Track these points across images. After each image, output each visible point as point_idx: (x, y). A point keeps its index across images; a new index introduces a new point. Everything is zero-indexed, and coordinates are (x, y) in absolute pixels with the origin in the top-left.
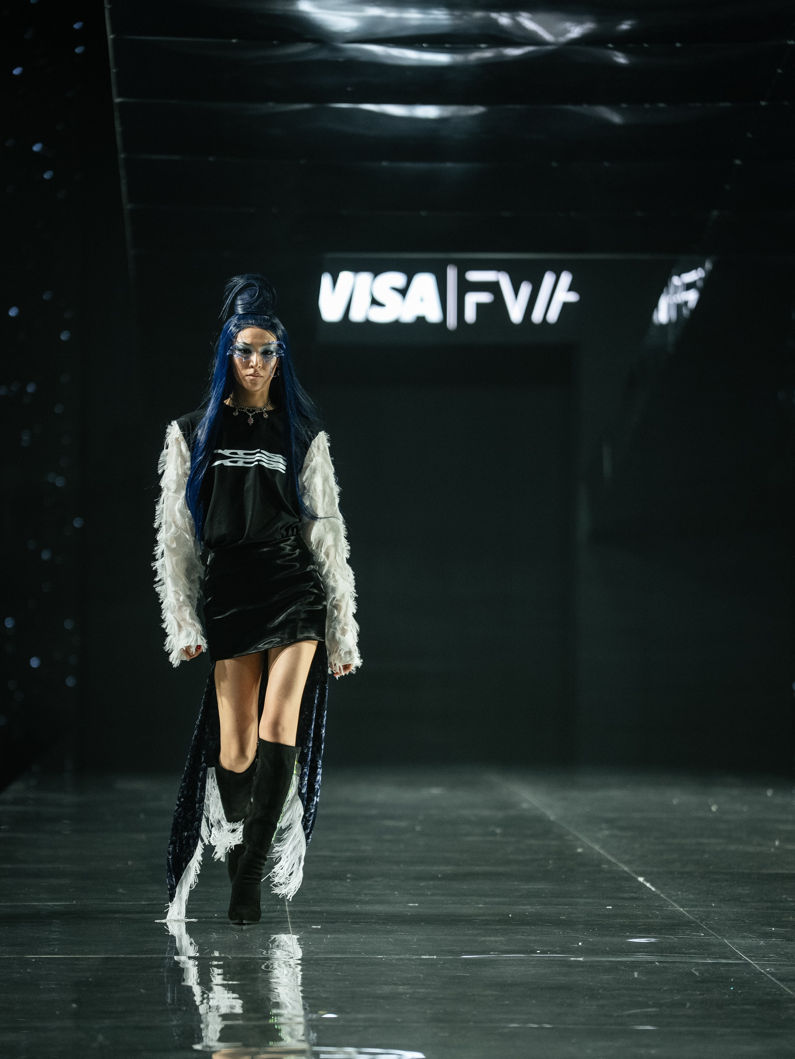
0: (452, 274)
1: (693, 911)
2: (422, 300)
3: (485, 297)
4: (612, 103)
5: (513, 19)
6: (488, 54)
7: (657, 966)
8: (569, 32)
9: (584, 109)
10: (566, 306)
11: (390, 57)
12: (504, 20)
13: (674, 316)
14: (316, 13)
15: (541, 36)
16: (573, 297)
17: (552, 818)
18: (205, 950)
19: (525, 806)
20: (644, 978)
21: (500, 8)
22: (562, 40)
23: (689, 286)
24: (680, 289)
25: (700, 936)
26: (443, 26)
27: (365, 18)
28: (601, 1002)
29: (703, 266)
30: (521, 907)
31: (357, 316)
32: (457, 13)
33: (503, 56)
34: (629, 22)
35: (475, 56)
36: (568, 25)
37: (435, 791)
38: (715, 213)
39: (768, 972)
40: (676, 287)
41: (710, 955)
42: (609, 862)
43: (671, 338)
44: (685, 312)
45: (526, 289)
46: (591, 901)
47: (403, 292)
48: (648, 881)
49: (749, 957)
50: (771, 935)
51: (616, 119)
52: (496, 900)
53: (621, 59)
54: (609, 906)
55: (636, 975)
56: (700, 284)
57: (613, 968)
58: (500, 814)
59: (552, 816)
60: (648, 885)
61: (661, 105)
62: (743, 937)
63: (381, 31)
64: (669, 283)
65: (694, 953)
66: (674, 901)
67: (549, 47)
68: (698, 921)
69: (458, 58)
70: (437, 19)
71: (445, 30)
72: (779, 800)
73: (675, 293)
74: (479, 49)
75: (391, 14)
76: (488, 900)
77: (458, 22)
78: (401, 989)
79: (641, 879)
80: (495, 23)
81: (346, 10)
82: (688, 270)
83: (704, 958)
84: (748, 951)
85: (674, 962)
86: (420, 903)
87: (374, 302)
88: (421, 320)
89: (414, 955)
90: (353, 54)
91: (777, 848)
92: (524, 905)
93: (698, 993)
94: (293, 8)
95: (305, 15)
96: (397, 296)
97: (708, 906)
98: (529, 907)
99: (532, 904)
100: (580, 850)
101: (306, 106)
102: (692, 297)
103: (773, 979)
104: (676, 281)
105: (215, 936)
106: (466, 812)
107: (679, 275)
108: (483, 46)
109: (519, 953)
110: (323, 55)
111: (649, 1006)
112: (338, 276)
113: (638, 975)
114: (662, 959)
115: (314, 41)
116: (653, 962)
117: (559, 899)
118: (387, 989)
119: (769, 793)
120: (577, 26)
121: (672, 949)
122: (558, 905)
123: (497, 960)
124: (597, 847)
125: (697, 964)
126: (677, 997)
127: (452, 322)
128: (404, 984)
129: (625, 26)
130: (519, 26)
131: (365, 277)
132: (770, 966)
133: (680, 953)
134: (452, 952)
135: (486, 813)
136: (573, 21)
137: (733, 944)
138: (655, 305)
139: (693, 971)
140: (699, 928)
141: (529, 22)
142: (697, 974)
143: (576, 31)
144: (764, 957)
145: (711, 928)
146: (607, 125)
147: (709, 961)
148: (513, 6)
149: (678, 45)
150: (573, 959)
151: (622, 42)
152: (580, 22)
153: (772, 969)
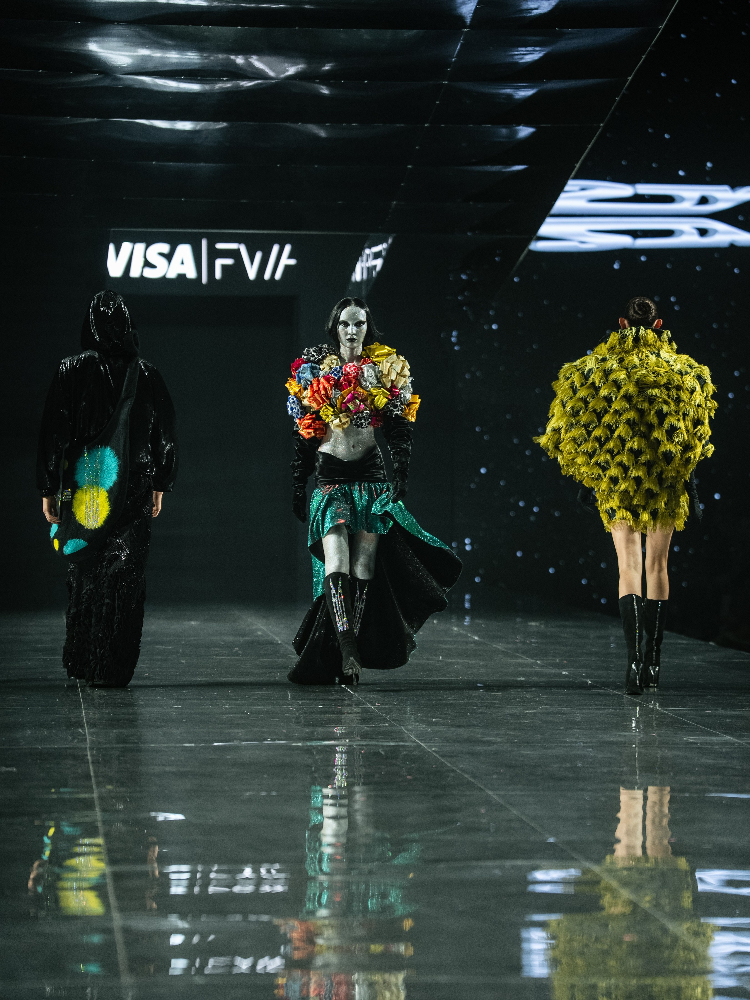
0: (204, 243)
1: (381, 708)
2: (183, 263)
3: (229, 262)
4: (319, 122)
5: (246, 59)
6: (228, 85)
7: (355, 748)
8: (288, 71)
9: (299, 126)
10: (287, 268)
11: (157, 85)
12: (240, 60)
13: (365, 276)
14: (100, 52)
15: (266, 73)
16: (292, 262)
17: (280, 642)
18: (21, 742)
19: (259, 633)
21: (237, 52)
22: (282, 76)
23: (377, 256)
24: (371, 257)
25: (386, 726)
26: (196, 64)
27: (138, 56)
29: (386, 241)
30: (257, 707)
31: (135, 273)
32: (205, 55)
33: (239, 87)
34: (330, 65)
35: (218, 86)
36: (286, 65)
37: (193, 623)
38: (395, 203)
39: (434, 751)
40: (368, 256)
41: (393, 739)
43: (364, 293)
44: (374, 273)
45: (259, 256)
46: (308, 702)
47: (169, 257)
48: (348, 688)
49: (421, 740)
50: (436, 724)
51: (323, 134)
52: (238, 702)
53: (325, 91)
54: (320, 705)
56: (384, 253)
57: (323, 750)
58: (242, 640)
59: (278, 640)
61: (355, 124)
62: (417, 726)
63: (150, 66)
64: (363, 253)
65: (381, 738)
66: (368, 701)
67: (273, 81)
68: (384, 715)
69: (207, 87)
70: (191, 59)
71: (197, 67)
72: (442, 627)
73: (368, 261)
74: (223, 80)
75: (157, 54)
76: (232, 702)
77: (206, 61)
78: (168, 769)
80: (234, 63)
81: (124, 51)
82: (376, 245)
83: (389, 742)
84: (420, 736)
85: (366, 745)
86: (182, 706)
87: (147, 264)
88: (182, 277)
89: (177, 743)
90: (130, 82)
91: (441, 661)
92: (259, 705)
93: (384, 767)
94: (84, 48)
95: (93, 53)
96: (164, 261)
97: (391, 704)
98: (262, 707)
99: (263, 705)
101: (95, 119)
102: (379, 263)
103: (437, 756)
104: (367, 251)
105: (28, 732)
106: (216, 639)
107: (370, 247)
108: (225, 79)
109: (254, 741)
110: (106, 83)
112: (121, 245)
114: (358, 743)
115: (100, 73)
117: (284, 701)
118: (158, 769)
119: (435, 622)
120: (292, 66)
121: (365, 736)
122: (284, 705)
123: (238, 746)
125: (383, 746)
126: (369, 770)
127: (204, 280)
128: (170, 765)
129: (327, 67)
130: (251, 65)
131: (140, 247)
132: (435, 746)
133: (371, 739)
134: (205, 741)
135: (231, 639)
136: (290, 63)
137: (409, 731)
138: (353, 269)
139: (380, 750)
140: (385, 720)
141: (257, 63)
142: (383, 753)
143: (292, 70)
144: (430, 740)
145: (393, 720)
146: (317, 138)
147: (392, 744)
148: (246, 51)
149: (366, 82)
150: (294, 744)
151: (325, 79)
152: (296, 64)
153: (437, 749)
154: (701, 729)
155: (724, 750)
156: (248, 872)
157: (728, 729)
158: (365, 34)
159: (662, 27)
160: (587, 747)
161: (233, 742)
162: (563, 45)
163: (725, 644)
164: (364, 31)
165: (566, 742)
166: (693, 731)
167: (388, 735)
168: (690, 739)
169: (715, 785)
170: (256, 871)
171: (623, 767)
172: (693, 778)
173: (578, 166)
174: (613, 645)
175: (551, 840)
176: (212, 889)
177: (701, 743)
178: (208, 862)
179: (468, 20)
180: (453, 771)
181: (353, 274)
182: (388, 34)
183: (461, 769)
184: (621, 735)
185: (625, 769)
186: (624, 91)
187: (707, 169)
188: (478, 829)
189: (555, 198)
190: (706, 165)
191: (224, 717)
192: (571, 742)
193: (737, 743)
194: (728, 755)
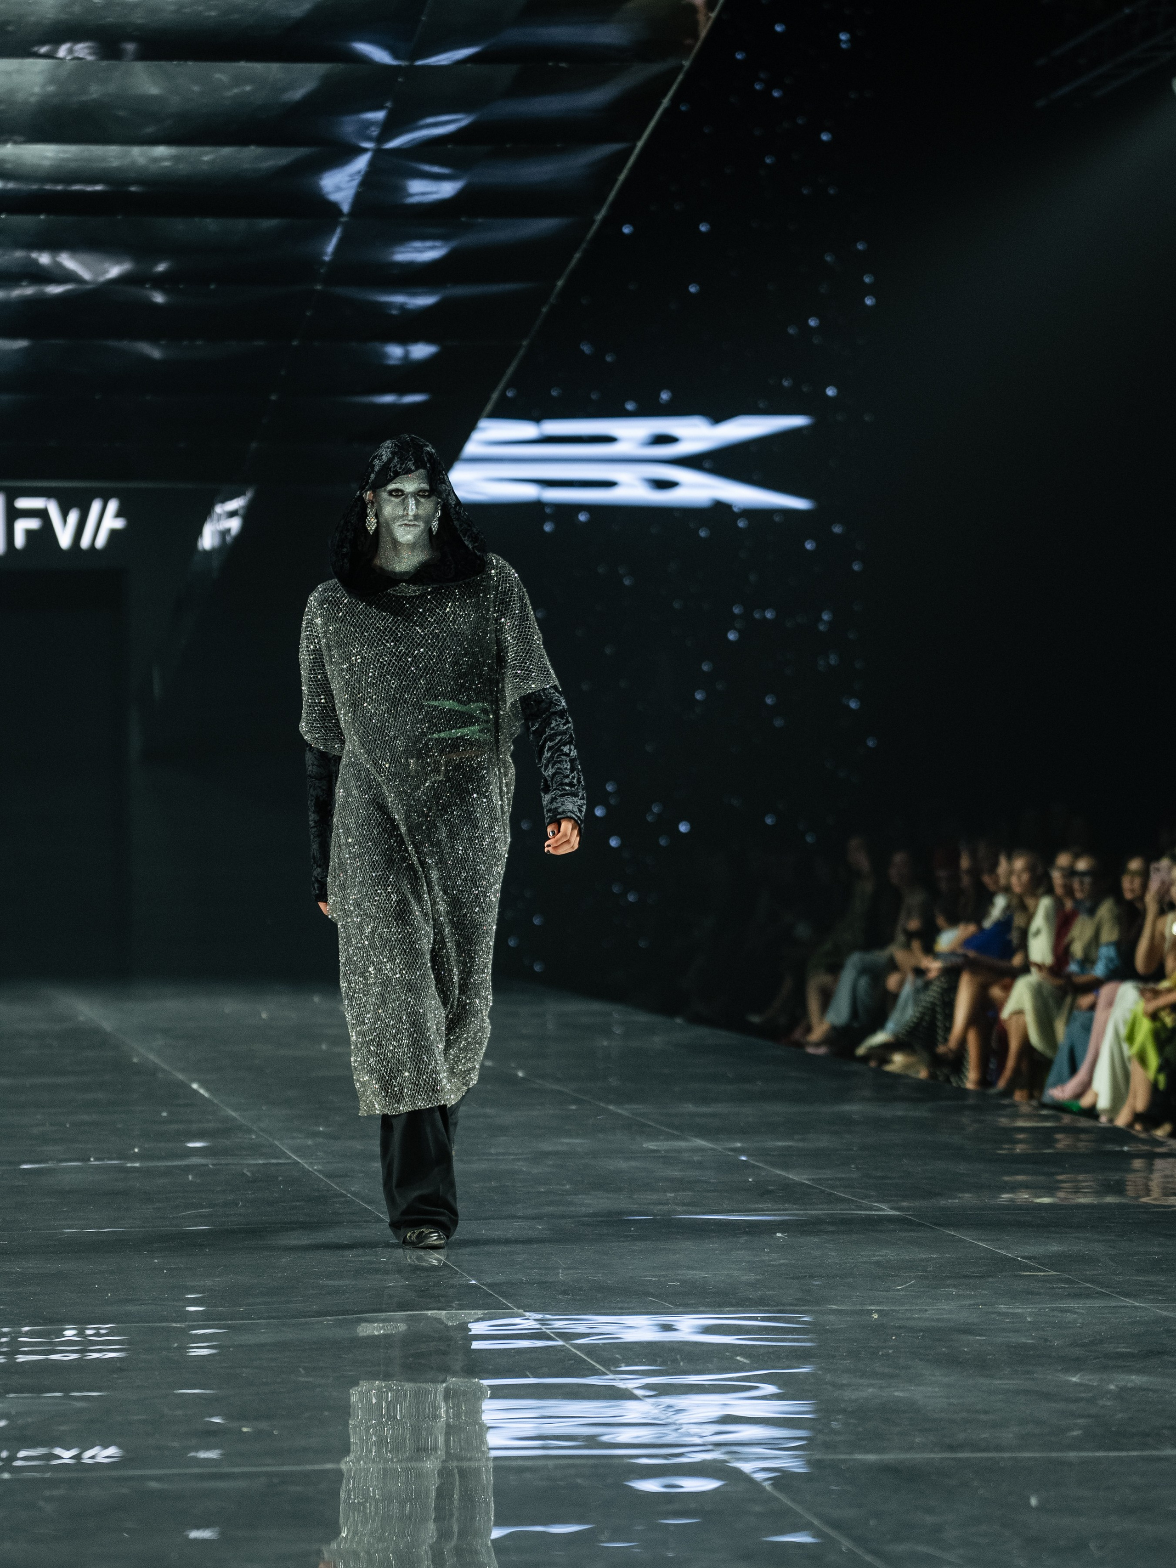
1: (245, 1115)
4: (153, 338)
5: (54, 258)
6: (29, 291)
7: (211, 1169)
8: (107, 272)
9: (125, 344)
10: (114, 533)
12: (44, 259)
13: (218, 542)
15: (81, 276)
17: (108, 1029)
19: (81, 1018)
20: (199, 1181)
21: (42, 247)
22: (102, 279)
23: (232, 514)
24: (224, 517)
25: (252, 1139)
28: (158, 1205)
29: (244, 495)
30: (79, 1117)
33: (44, 294)
34: (165, 264)
35: (17, 292)
36: (107, 265)
38: (254, 445)
39: (315, 1170)
40: (220, 516)
41: (261, 1156)
42: (164, 1071)
43: (215, 563)
44: (228, 539)
46: (147, 1108)
48: (202, 1088)
49: (299, 1156)
50: (317, 1134)
51: (156, 353)
52: (54, 1110)
53: (159, 298)
54: (163, 1111)
55: (190, 1177)
56: (241, 512)
57: (168, 1172)
58: (57, 1027)
59: (107, 1026)
60: (202, 1091)
61: (199, 343)
62: (293, 1138)
64: (212, 512)
65: (246, 1155)
66: (227, 1106)
67: (90, 287)
68: (249, 1124)
72: (325, 1005)
73: (219, 520)
74: (21, 286)
76: (46, 1111)
79: (195, 1086)
80: (35, 262)
82: (230, 499)
83: (256, 1159)
84: (297, 1150)
85: (227, 1165)
91: (324, 1051)
92: (81, 1114)
93: (250, 1192)
97: (258, 1109)
98: (86, 1116)
99: (88, 1114)
100: (135, 1060)
102: (235, 525)
103: (321, 1176)
104: (219, 509)
106: (23, 1026)
107: (222, 504)
108: (24, 284)
109: (74, 1161)
111: (203, 1207)
113: (193, 1178)
114: (215, 1162)
116: (207, 1165)
119: (316, 999)
120: (116, 266)
121: (225, 1152)
123: (54, 1169)
124: (152, 1057)
125: (249, 1165)
126: (230, 1197)
129: (161, 268)
130: (60, 266)
132: (318, 1163)
133: (233, 1156)
134: (10, 1163)
135: (43, 1026)
136: (112, 261)
137: (283, 1144)
138: (199, 532)
139: (245, 1171)
140: (250, 1131)
141: (68, 262)
142: (249, 1174)
143: (114, 271)
144: (312, 1156)
145: (262, 1130)
146: (148, 360)
147: (261, 1162)
148: (54, 246)
149: (212, 287)
150: (129, 1165)
151: (159, 282)
152: (118, 262)
153: (320, 1167)
154: (664, 1131)
155: (695, 1158)
156: (70, 1333)
157: (702, 1131)
158: (211, 225)
159: (599, 217)
160: (519, 1160)
161: (47, 1163)
162: (469, 239)
163: (696, 1020)
164: (208, 220)
165: (491, 1154)
166: (654, 1135)
167: (255, 1149)
168: (652, 1145)
169: (684, 1204)
170: (81, 1333)
171: (564, 1185)
172: (655, 1197)
173: (495, 396)
174: (550, 1026)
175: (474, 1282)
176: (21, 1358)
177: (666, 1151)
178: (16, 1322)
179: (346, 208)
180: (342, 1195)
181: (199, 539)
182: (241, 224)
183: (354, 1194)
184: (562, 1144)
185: (568, 1187)
186: (552, 300)
187: (661, 402)
188: (377, 1271)
189: (465, 437)
190: (659, 396)
191: (35, 1131)
192: (497, 1154)
193: (711, 1149)
194: (700, 1165)
